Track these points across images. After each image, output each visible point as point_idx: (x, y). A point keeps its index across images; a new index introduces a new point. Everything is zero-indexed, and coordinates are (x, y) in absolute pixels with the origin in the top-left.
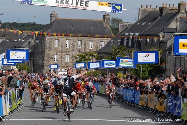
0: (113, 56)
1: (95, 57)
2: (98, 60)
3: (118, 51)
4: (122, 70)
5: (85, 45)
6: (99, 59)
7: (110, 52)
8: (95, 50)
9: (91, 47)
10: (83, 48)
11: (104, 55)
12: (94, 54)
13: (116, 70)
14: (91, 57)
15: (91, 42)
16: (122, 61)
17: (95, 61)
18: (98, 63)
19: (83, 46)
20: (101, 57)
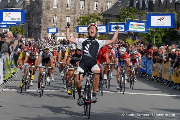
0: (122, 19)
1: (100, 20)
2: (103, 23)
3: (128, 14)
4: (132, 35)
5: (89, 5)
6: (105, 22)
7: (118, 14)
8: (100, 12)
9: (95, 9)
10: (87, 10)
11: (111, 18)
12: (99, 17)
13: (125, 35)
14: (95, 20)
15: (95, 2)
16: (132, 25)
17: (100, 24)
18: (104, 27)
19: (87, 7)
20: (107, 20)
